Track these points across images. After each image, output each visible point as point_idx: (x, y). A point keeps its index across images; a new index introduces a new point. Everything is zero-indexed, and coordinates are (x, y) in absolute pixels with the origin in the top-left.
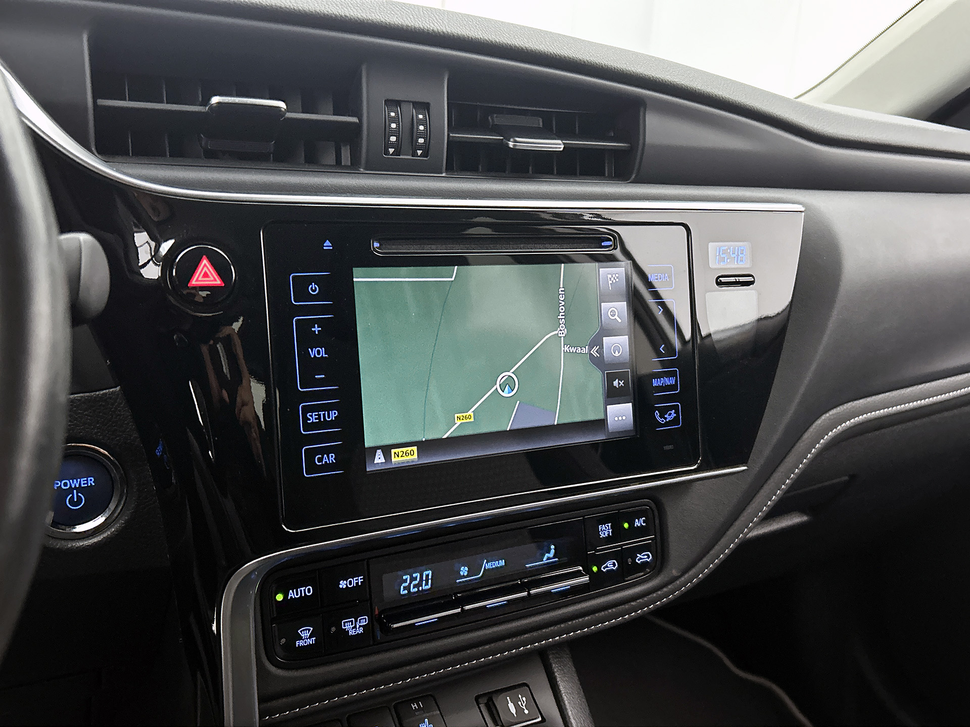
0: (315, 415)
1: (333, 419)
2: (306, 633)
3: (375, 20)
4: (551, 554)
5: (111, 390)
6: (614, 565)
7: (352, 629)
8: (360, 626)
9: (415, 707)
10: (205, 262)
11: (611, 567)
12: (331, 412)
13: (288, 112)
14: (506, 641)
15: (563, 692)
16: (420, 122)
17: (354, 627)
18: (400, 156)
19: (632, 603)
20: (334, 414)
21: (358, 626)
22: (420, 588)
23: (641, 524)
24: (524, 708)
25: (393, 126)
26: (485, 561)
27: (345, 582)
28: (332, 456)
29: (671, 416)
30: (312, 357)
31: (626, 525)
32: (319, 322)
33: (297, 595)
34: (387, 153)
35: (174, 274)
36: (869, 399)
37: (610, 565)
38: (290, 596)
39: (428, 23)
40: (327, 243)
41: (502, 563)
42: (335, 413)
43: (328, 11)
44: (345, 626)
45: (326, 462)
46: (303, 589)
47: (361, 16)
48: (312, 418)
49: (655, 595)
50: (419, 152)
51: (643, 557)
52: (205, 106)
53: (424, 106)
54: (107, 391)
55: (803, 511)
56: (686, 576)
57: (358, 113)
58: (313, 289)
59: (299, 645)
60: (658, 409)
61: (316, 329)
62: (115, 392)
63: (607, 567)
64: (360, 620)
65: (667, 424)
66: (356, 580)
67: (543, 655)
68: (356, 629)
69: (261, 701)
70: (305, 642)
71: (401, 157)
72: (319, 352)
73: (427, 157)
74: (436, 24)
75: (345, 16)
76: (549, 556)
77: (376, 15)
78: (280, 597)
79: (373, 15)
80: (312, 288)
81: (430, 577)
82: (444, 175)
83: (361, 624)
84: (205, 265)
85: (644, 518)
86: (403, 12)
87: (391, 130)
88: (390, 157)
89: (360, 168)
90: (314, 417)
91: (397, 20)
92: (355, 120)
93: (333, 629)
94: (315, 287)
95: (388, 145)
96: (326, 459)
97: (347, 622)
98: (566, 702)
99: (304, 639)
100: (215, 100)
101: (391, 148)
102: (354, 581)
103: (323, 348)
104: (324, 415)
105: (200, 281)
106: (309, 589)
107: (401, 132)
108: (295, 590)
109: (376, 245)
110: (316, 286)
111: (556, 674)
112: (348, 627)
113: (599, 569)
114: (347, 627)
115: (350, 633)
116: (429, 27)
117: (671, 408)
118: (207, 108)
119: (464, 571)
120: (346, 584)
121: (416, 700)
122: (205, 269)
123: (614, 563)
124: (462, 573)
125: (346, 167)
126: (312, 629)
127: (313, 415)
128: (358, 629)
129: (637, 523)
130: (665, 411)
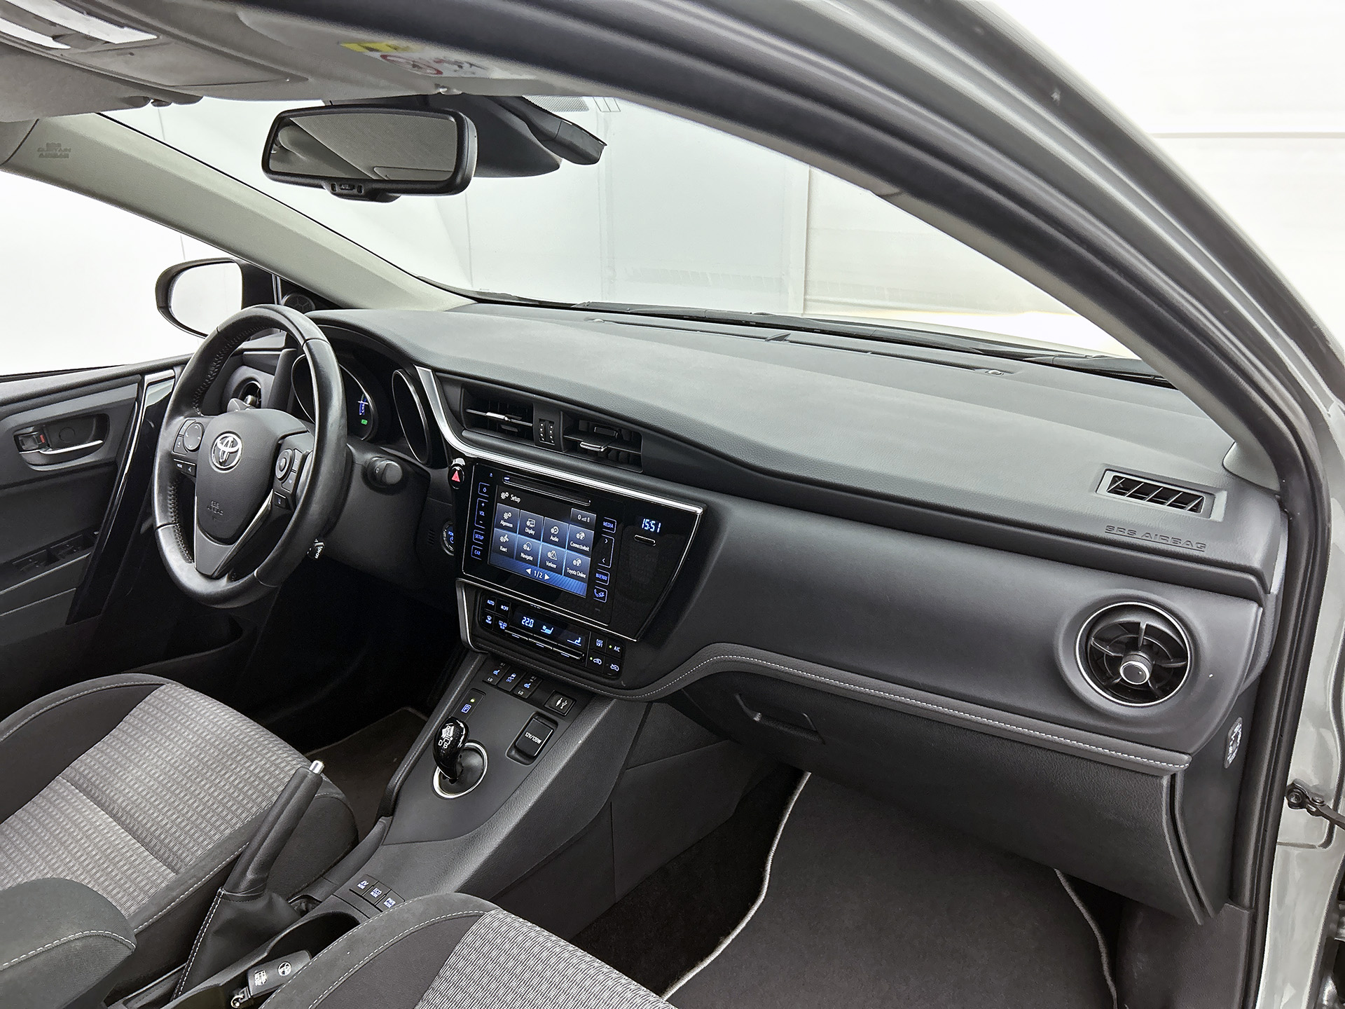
1: (482, 539)
4: (579, 641)
10: (457, 473)
11: (598, 662)
12: (481, 536)
16: (551, 429)
18: (545, 442)
21: (503, 626)
22: (529, 625)
29: (602, 595)
30: (480, 514)
31: (610, 646)
32: (485, 502)
33: (489, 603)
34: (541, 440)
44: (500, 623)
45: (478, 554)
50: (553, 442)
51: (616, 668)
53: (552, 423)
58: (485, 489)
59: (486, 622)
60: (597, 589)
65: (599, 598)
66: (506, 608)
81: (533, 623)
82: (563, 453)
85: (620, 648)
89: (535, 444)
92: (531, 425)
95: (540, 437)
99: (488, 621)
103: (484, 512)
106: (494, 603)
107: (544, 432)
113: (593, 660)
115: (500, 627)
119: (544, 628)
120: (503, 608)
122: (456, 476)
126: (491, 618)
129: (616, 648)
130: (599, 591)
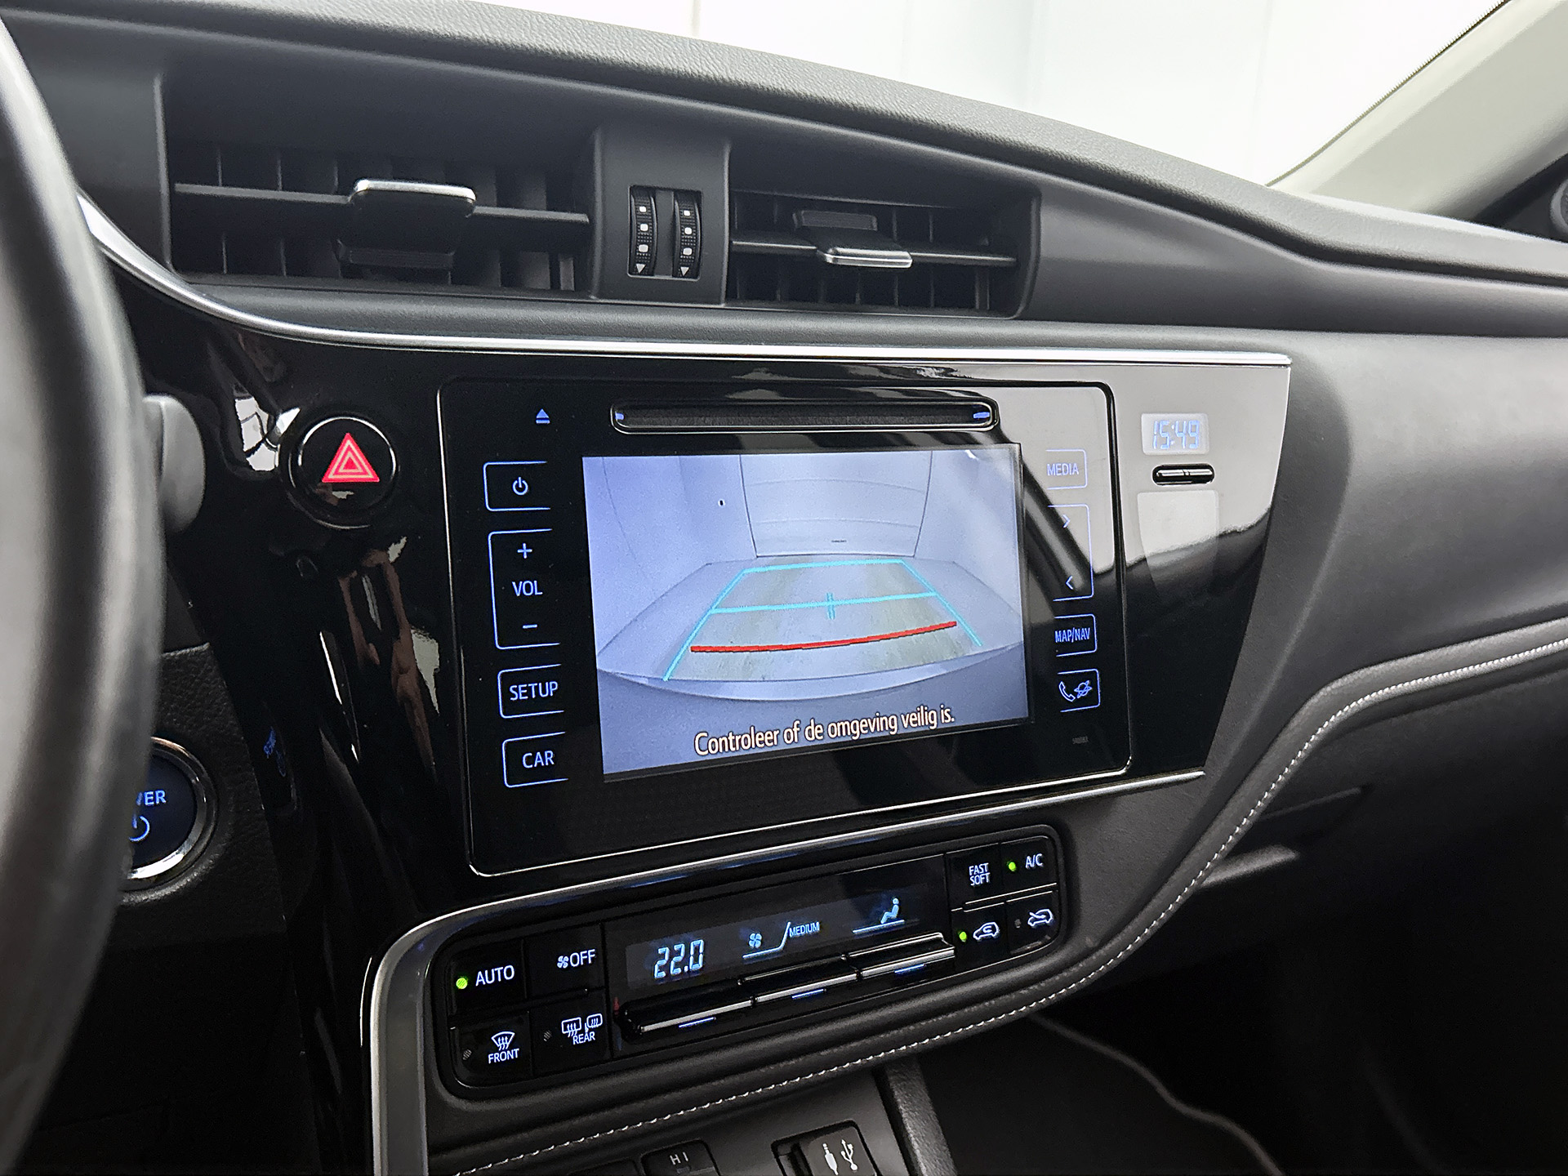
0: (523, 689)
1: (552, 695)
2: (505, 1041)
3: (616, 60)
4: (894, 913)
5: (194, 649)
6: (994, 930)
7: (577, 1035)
8: (590, 1030)
9: (676, 1161)
10: (349, 443)
11: (988, 933)
12: (547, 684)
13: (477, 205)
14: (822, 1053)
15: (911, 1135)
16: (686, 222)
17: (581, 1030)
18: (652, 275)
19: (1022, 992)
20: (552, 687)
21: (587, 1030)
22: (686, 969)
23: (1035, 863)
24: (851, 1161)
25: (644, 227)
26: (789, 923)
27: (566, 958)
28: (549, 755)
29: (1083, 690)
30: (518, 595)
31: (1012, 866)
32: (530, 540)
33: (490, 979)
34: (633, 270)
35: (300, 463)
36: (1393, 664)
37: (986, 930)
38: (478, 981)
39: (700, 64)
40: (542, 414)
41: (816, 927)
42: (554, 686)
43: (541, 46)
44: (566, 1029)
45: (539, 764)
46: (499, 969)
47: (594, 53)
48: (518, 693)
49: (1057, 978)
50: (684, 270)
51: (1039, 918)
52: (347, 194)
53: (692, 197)
54: (188, 650)
55: (1288, 844)
56: (1108, 947)
57: (588, 209)
58: (520, 486)
59: (492, 1061)
60: (1065, 678)
61: (525, 551)
62: (201, 652)
63: (982, 933)
64: (590, 1019)
65: (1079, 702)
66: (584, 955)
67: (879, 1077)
68: (584, 1034)
69: (432, 1151)
70: (503, 1057)
71: (655, 277)
72: (528, 588)
73: (695, 278)
74: (712, 68)
75: (569, 52)
76: (890, 917)
77: (618, 52)
78: (462, 983)
79: (614, 51)
80: (518, 484)
81: (701, 950)
82: (722, 306)
83: (592, 1027)
84: (349, 449)
85: (1040, 855)
86: (660, 48)
87: (641, 235)
88: (639, 277)
89: (590, 294)
90: (521, 692)
91: (651, 60)
92: (582, 218)
93: (547, 1035)
94: (523, 484)
95: (636, 258)
96: (539, 759)
97: (570, 1023)
98: (918, 1152)
99: (502, 1051)
100: (363, 185)
101: (641, 263)
102: (581, 957)
103: (535, 582)
104: (537, 688)
105: (342, 474)
106: (509, 970)
107: (655, 240)
108: (486, 972)
109: (619, 416)
110: (524, 482)
111: (901, 1107)
112: (571, 1031)
113: (969, 936)
114: (569, 1031)
115: (574, 1040)
116: (701, 71)
117: (1084, 677)
118: (349, 198)
119: (755, 940)
120: (569, 962)
121: (677, 1150)
122: (350, 454)
123: (993, 926)
124: (751, 944)
125: (567, 293)
126: (513, 1034)
127: (520, 689)
128: (587, 1035)
129: (1030, 863)
130: (1072, 683)
